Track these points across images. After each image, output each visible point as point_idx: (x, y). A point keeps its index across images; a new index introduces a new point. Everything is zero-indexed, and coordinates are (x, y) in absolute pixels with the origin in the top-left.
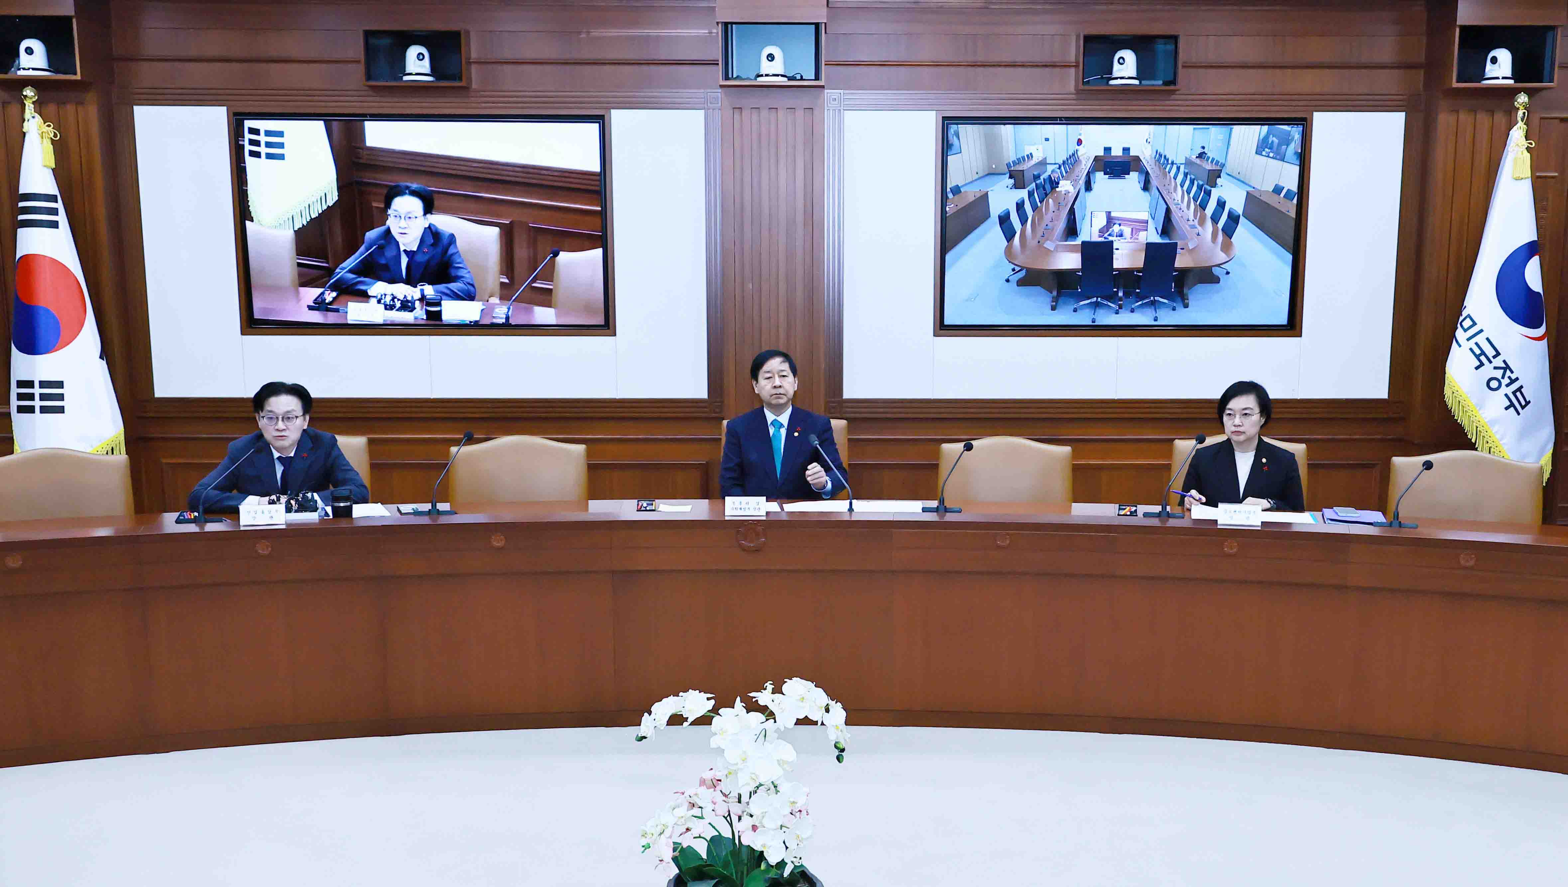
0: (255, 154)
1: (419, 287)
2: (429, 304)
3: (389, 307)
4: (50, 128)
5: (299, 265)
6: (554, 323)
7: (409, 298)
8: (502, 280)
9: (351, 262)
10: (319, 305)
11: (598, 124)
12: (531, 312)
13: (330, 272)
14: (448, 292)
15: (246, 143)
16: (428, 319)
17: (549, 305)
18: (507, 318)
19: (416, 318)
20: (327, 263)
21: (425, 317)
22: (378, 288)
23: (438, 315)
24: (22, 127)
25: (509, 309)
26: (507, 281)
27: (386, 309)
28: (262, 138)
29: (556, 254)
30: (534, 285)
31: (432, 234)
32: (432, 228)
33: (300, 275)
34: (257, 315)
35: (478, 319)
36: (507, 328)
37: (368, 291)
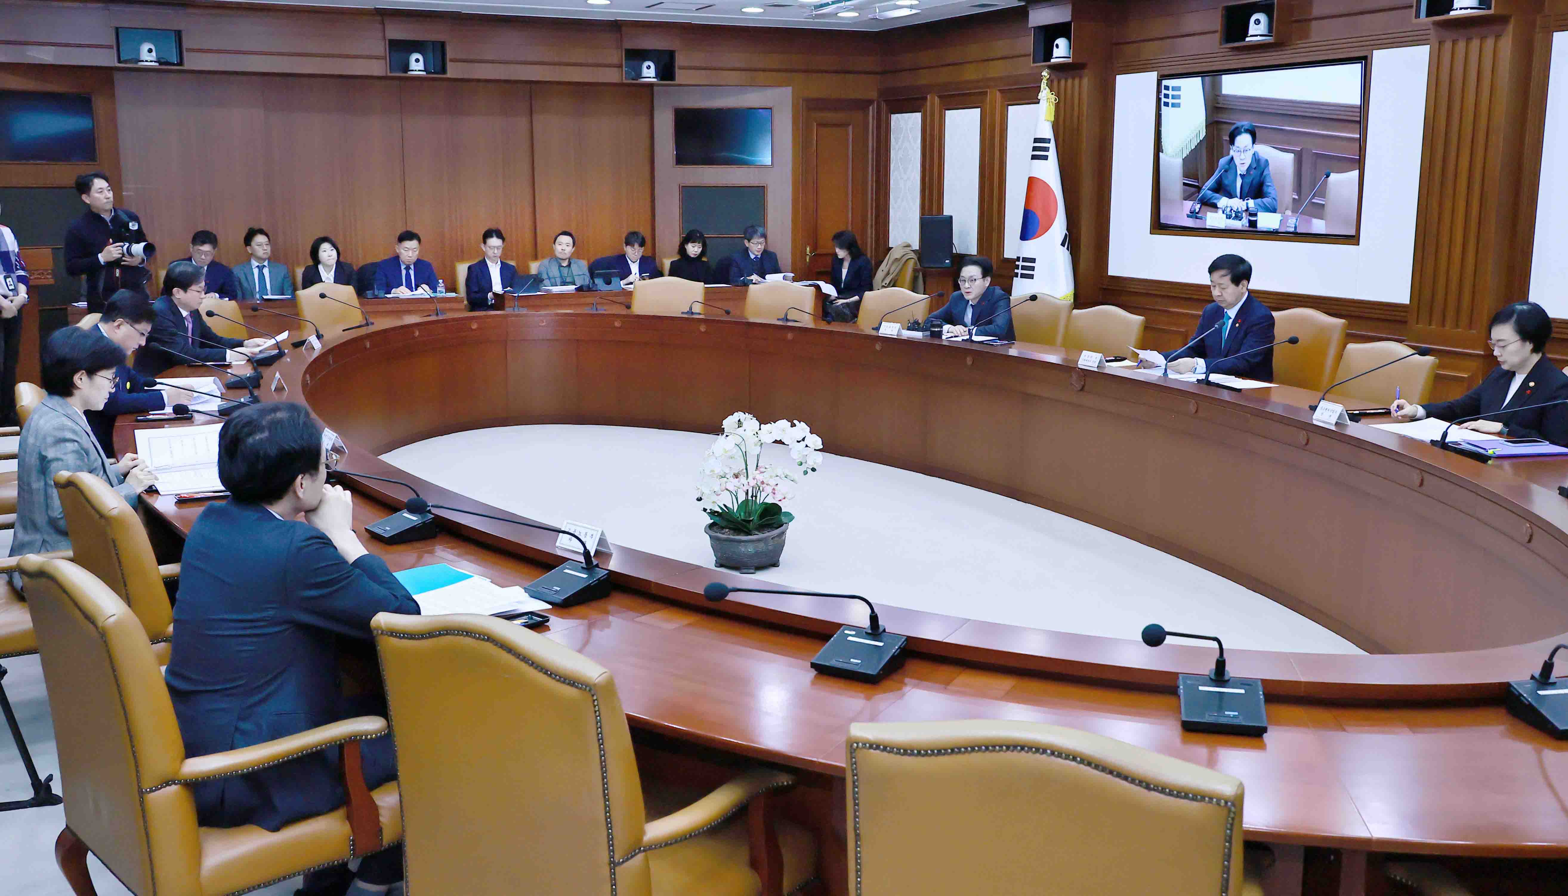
0: (1166, 104)
1: (1246, 201)
2: (1251, 215)
3: (1229, 217)
4: (1053, 96)
5: (1185, 184)
6: (1324, 232)
7: (1240, 210)
8: (1294, 196)
9: (1211, 182)
10: (1193, 214)
11: (1361, 64)
12: (1310, 222)
13: (1199, 189)
14: (1262, 205)
15: (1162, 96)
16: (1249, 226)
17: (1321, 218)
18: (1295, 228)
19: (1243, 225)
20: (1198, 183)
21: (1248, 225)
22: (1223, 202)
23: (1253, 224)
24: (1038, 96)
25: (1297, 220)
26: (1297, 197)
27: (1227, 218)
28: (1170, 92)
29: (1328, 176)
30: (1313, 201)
31: (1256, 158)
32: (1256, 155)
33: (1184, 191)
34: (1162, 221)
35: (1277, 227)
36: (1297, 236)
37: (1218, 204)
